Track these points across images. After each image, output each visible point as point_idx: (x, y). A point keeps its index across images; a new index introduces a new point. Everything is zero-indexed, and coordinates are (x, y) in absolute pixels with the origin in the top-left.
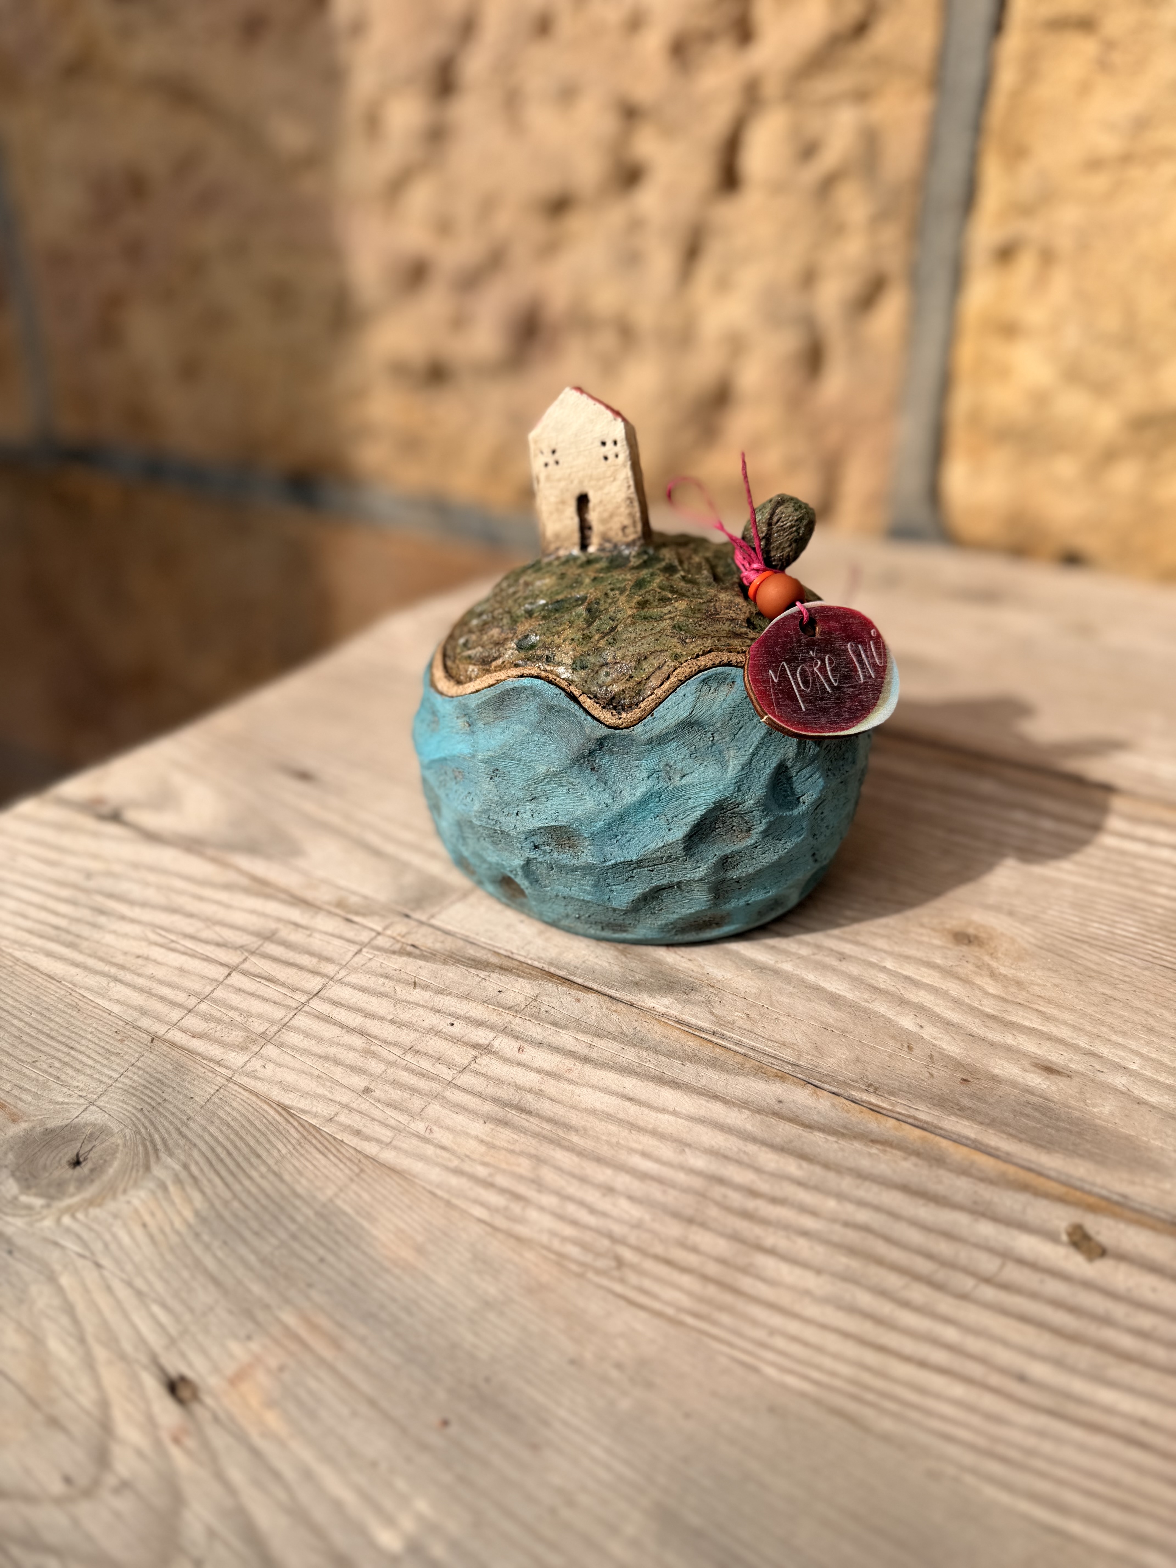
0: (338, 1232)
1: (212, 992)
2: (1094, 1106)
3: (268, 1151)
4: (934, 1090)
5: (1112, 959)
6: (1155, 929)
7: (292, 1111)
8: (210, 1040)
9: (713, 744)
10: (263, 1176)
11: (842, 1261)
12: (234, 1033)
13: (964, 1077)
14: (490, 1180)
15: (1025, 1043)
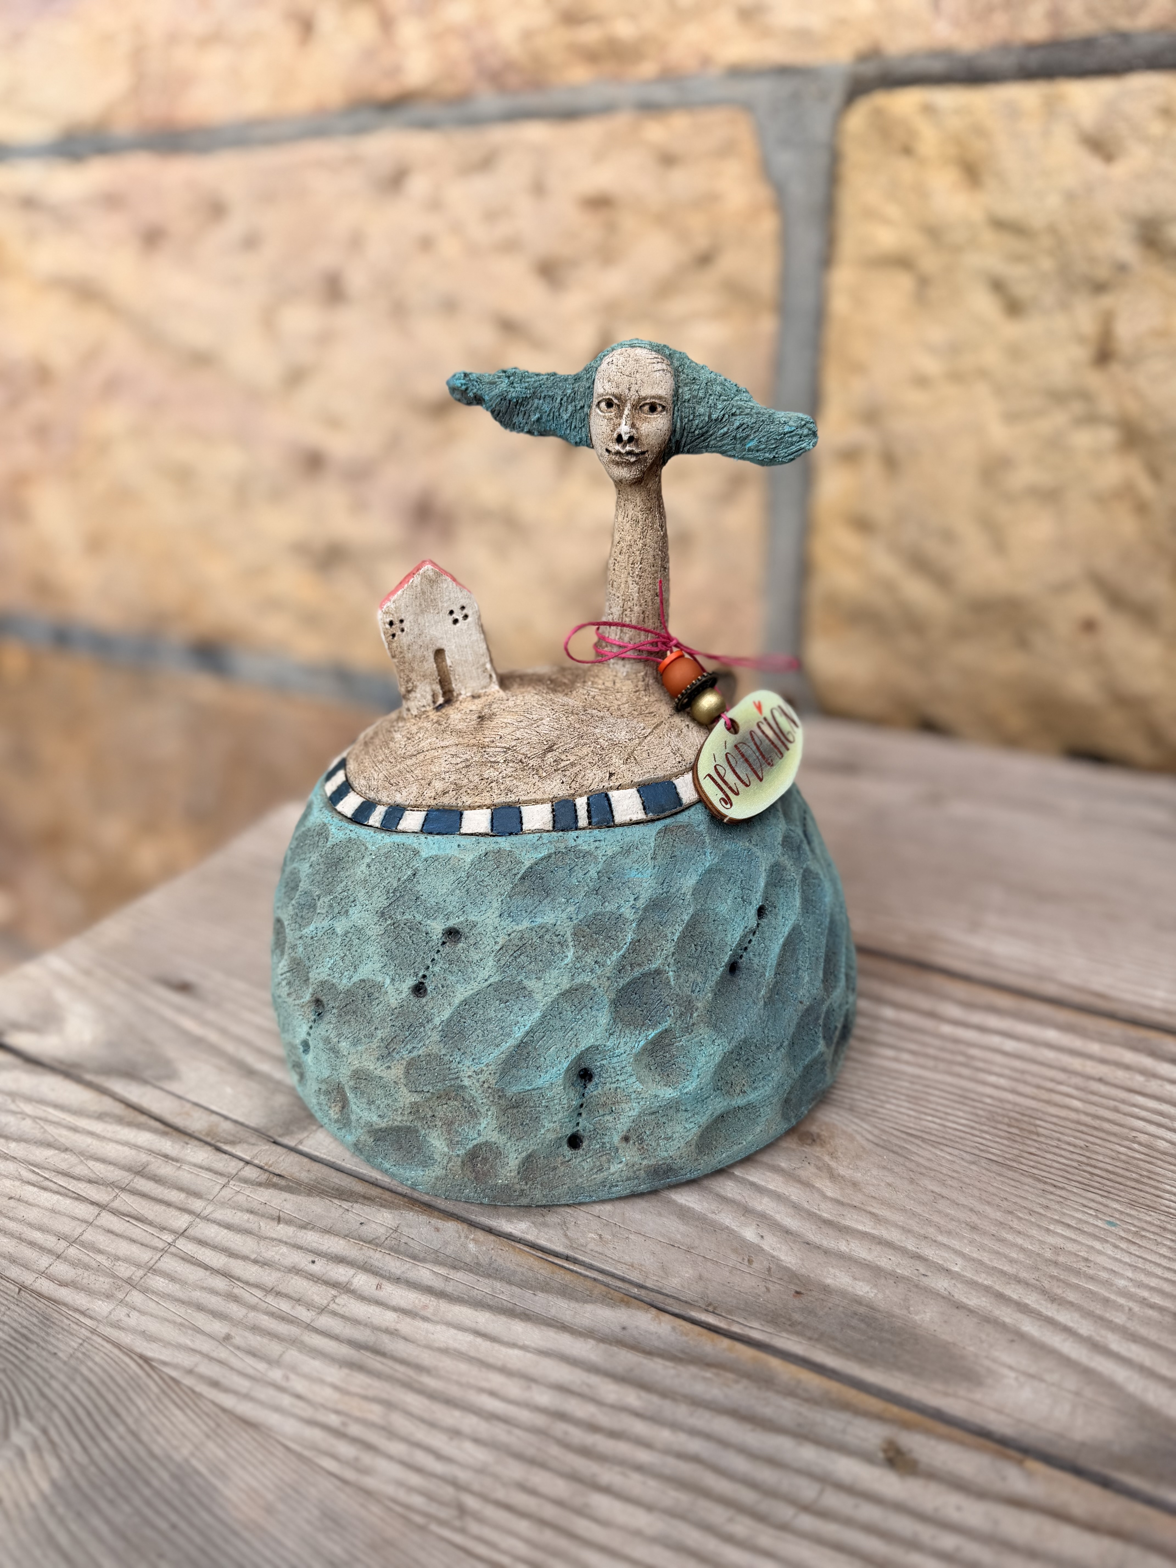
0: (192, 1495)
1: (82, 1234)
2: (917, 1314)
3: (127, 1409)
4: (769, 1306)
5: (942, 1154)
6: (983, 1120)
7: (154, 1364)
8: (77, 1288)
10: (121, 1438)
11: (673, 1497)
12: (101, 1279)
13: (798, 1290)
14: (342, 1429)
15: (857, 1249)
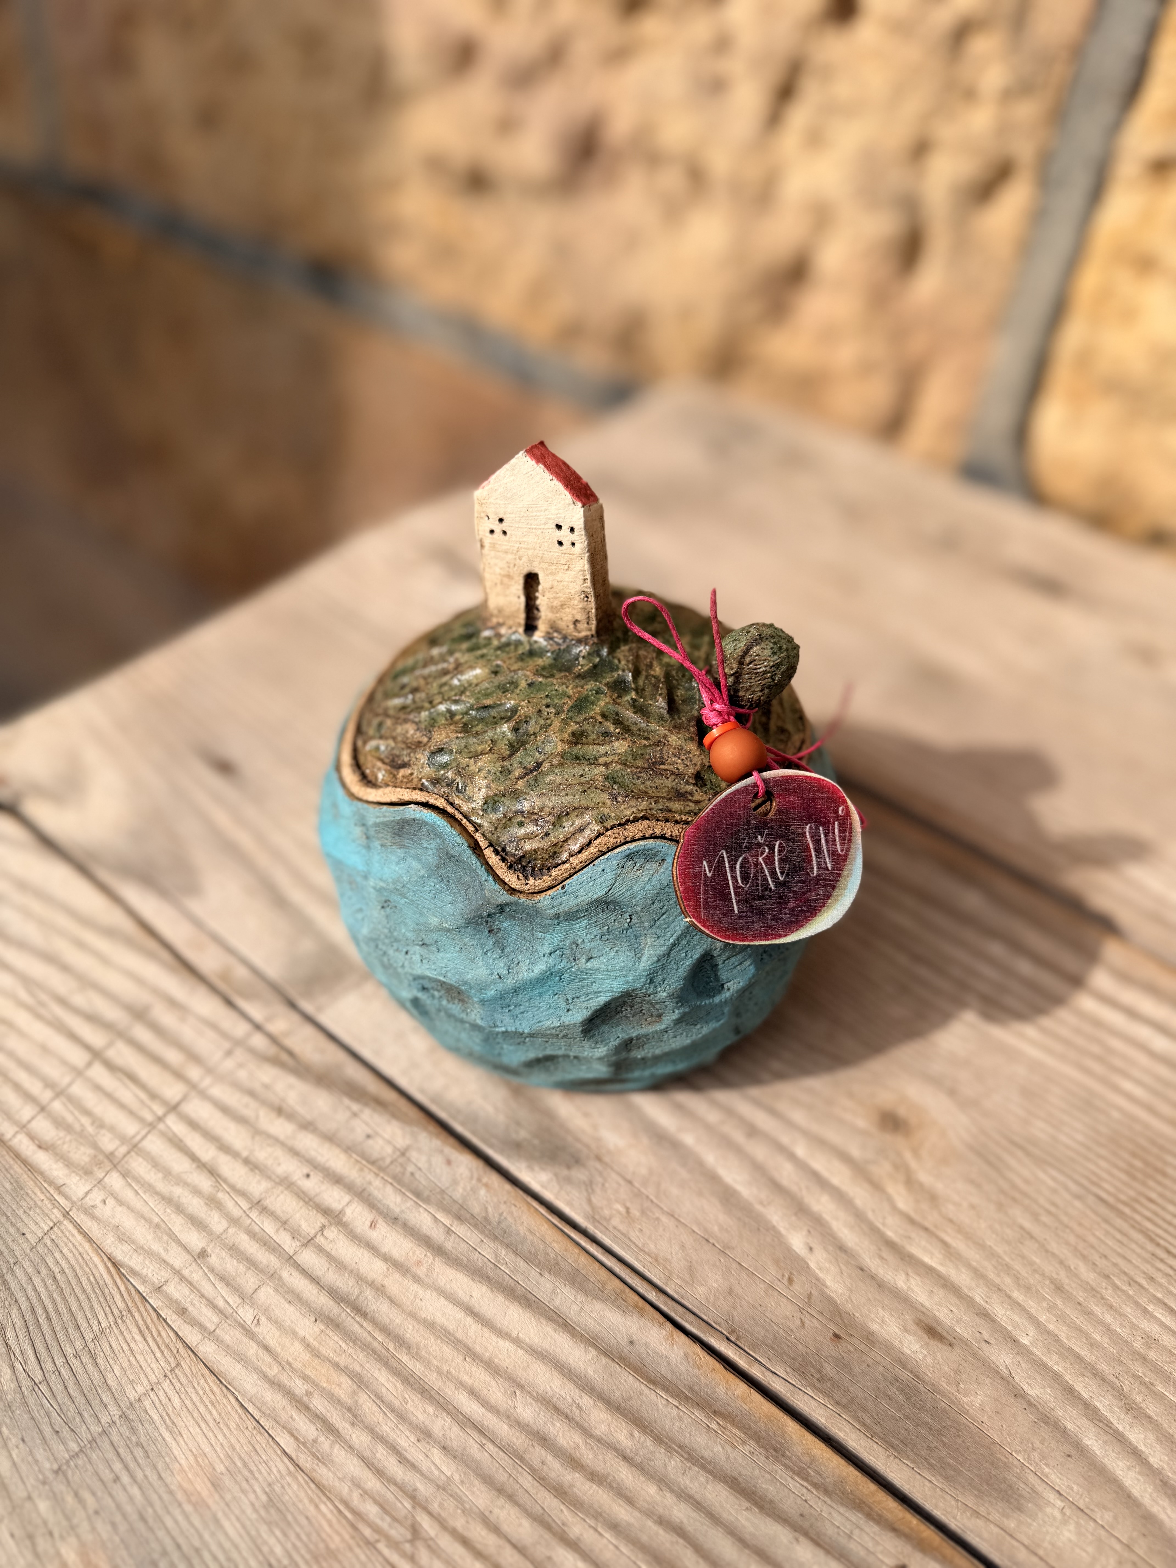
1: (70, 1084)
2: (966, 1395)
3: (88, 1321)
5: (1046, 1178)
7: (122, 1269)
8: (56, 1154)
9: (630, 927)
10: (77, 1355)
12: (82, 1148)
13: (837, 1332)
15: (916, 1289)
